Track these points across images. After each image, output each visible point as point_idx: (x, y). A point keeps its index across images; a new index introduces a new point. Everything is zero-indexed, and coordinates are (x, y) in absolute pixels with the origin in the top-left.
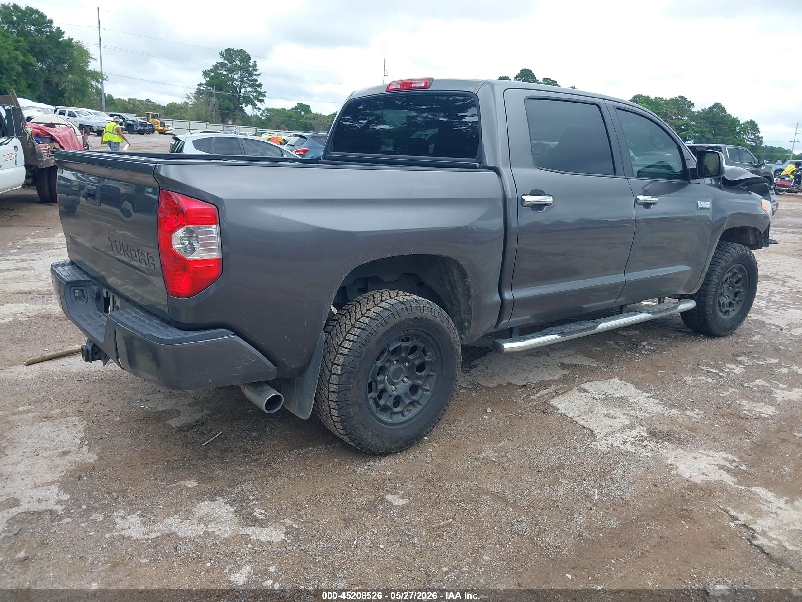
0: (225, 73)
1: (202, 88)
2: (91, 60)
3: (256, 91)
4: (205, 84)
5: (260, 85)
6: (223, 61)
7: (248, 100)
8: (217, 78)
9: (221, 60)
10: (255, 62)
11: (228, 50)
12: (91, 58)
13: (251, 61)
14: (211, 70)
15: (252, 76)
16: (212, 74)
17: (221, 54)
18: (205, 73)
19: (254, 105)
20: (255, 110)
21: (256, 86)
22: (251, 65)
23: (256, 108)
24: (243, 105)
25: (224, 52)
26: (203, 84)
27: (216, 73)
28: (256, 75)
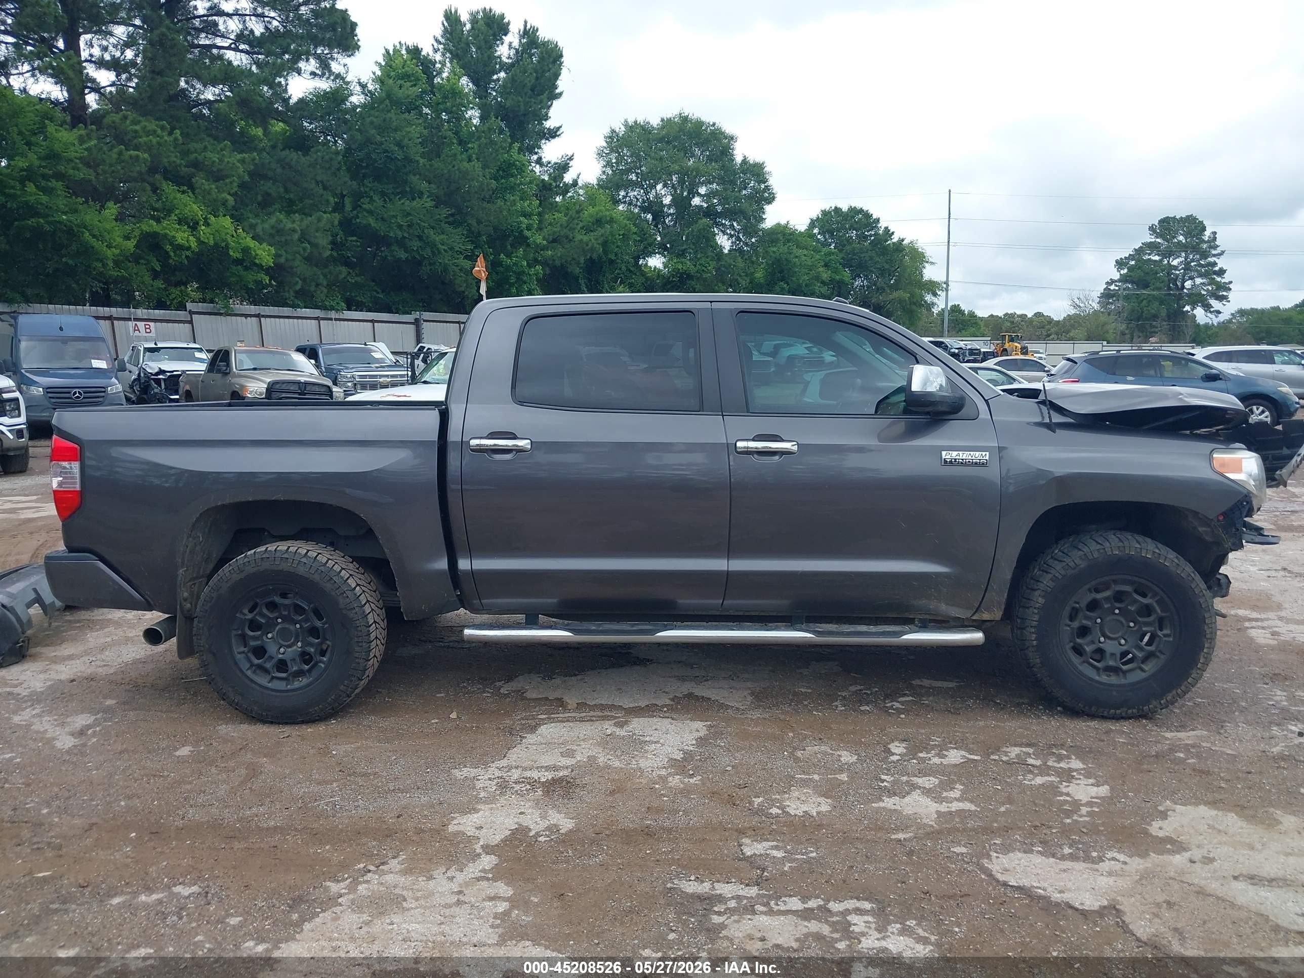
0: (1157, 258)
1: (1112, 287)
2: (926, 265)
3: (1212, 282)
4: (1119, 281)
5: (1222, 272)
6: (1153, 240)
7: (1198, 299)
8: (1139, 268)
9: (1152, 239)
10: (1215, 233)
11: (1165, 221)
12: (927, 262)
13: (1206, 233)
14: (1131, 257)
15: (1206, 258)
16: (1133, 263)
17: (1152, 228)
18: (1120, 264)
19: (1207, 307)
20: (1209, 314)
21: (1212, 273)
22: (1206, 239)
23: (1211, 312)
24: (1187, 308)
25: (1157, 224)
26: (1116, 281)
27: (1139, 261)
28: (1214, 255)
